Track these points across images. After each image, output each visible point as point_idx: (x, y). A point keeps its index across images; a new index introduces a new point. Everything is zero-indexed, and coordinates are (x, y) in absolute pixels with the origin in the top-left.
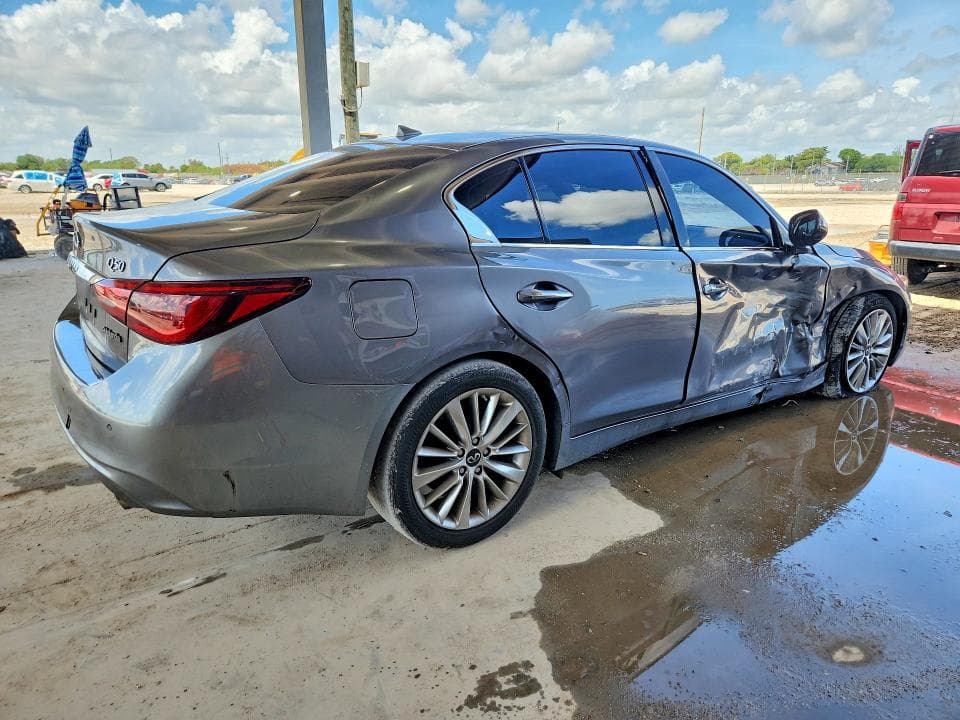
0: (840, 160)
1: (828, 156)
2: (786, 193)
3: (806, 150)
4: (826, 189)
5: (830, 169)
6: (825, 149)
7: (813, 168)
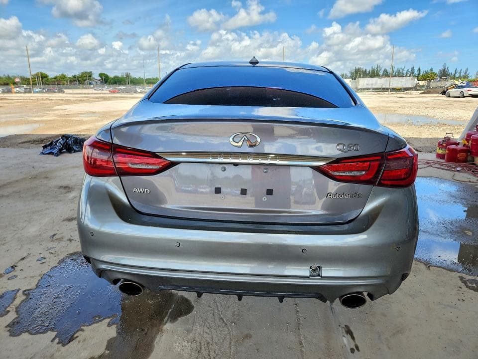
0: (100, 78)
1: (93, 76)
2: (85, 94)
3: (82, 73)
4: (100, 92)
5: (96, 82)
6: (91, 72)
7: (88, 81)
